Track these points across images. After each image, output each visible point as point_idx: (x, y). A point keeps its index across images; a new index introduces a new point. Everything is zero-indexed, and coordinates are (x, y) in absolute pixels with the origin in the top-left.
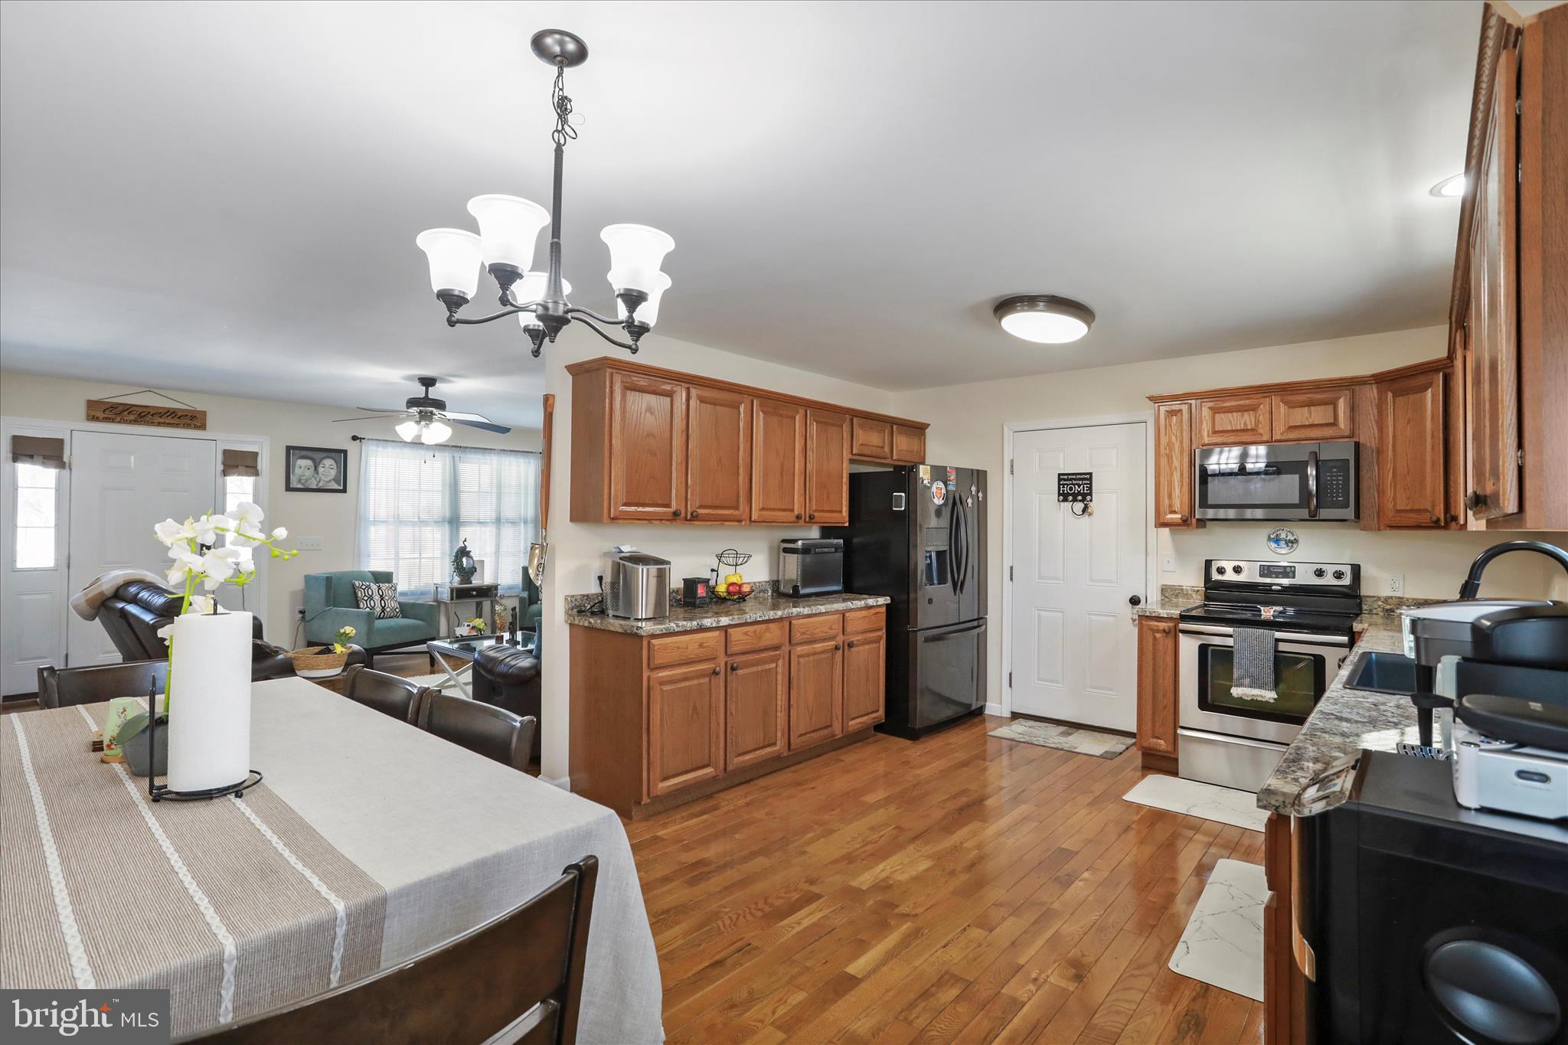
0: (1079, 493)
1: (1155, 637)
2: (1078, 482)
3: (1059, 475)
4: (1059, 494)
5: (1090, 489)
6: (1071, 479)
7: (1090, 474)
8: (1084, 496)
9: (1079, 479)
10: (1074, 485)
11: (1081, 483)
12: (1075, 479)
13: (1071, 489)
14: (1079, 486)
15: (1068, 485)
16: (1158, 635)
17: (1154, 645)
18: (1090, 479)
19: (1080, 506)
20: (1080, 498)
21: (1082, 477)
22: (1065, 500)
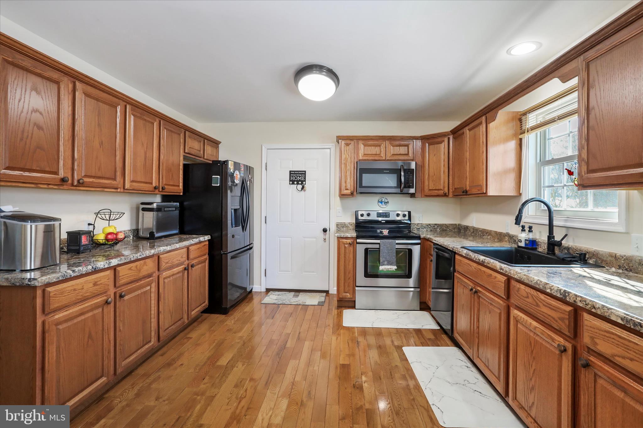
0: (300, 180)
1: (345, 246)
2: (299, 175)
3: (290, 171)
4: (290, 181)
5: (305, 178)
6: (296, 174)
7: (305, 171)
8: (302, 182)
9: (300, 174)
10: (297, 176)
11: (300, 175)
12: (298, 174)
13: (296, 178)
14: (300, 177)
15: (294, 176)
16: (346, 246)
17: (345, 250)
18: (305, 174)
19: (300, 187)
20: (300, 183)
21: (301, 172)
22: (293, 183)
